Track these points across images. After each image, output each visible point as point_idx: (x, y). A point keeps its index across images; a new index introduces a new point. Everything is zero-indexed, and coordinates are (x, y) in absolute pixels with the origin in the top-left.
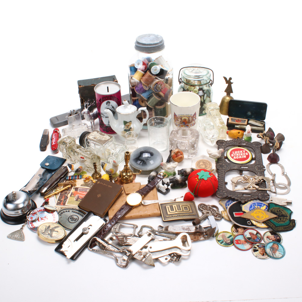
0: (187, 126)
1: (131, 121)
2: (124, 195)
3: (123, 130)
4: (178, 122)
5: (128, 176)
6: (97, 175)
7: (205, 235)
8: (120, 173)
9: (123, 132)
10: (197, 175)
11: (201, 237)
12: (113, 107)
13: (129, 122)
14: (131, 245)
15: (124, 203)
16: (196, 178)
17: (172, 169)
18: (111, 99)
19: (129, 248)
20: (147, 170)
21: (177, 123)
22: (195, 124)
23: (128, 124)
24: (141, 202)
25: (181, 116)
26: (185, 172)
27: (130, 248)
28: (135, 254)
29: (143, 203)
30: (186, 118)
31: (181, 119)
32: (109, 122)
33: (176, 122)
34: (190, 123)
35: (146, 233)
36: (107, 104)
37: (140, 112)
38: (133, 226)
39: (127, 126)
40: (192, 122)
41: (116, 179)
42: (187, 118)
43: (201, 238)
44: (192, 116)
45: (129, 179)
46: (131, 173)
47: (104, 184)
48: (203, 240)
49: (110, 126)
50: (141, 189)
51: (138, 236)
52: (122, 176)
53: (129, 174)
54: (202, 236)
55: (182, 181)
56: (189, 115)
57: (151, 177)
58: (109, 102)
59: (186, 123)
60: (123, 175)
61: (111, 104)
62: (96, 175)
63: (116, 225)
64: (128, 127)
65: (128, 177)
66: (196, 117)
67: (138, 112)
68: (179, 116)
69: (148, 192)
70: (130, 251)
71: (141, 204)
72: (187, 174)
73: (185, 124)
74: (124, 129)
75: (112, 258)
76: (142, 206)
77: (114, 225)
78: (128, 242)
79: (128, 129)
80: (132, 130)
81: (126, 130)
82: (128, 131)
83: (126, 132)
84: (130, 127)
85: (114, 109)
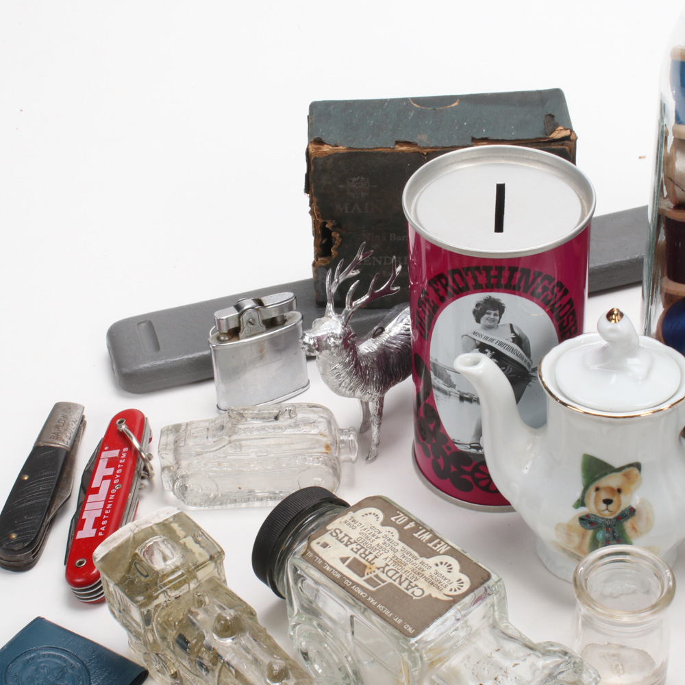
1: (638, 466)
9: (569, 527)
12: (519, 340)
13: (621, 469)
18: (511, 289)
23: (613, 481)
36: (478, 314)
39: (604, 496)
49: (482, 456)
58: (499, 308)
61: (506, 319)
64: (608, 502)
74: (583, 511)
79: (607, 512)
80: (634, 528)
81: (592, 520)
82: (607, 530)
83: (590, 532)
84: (627, 506)
85: (526, 357)
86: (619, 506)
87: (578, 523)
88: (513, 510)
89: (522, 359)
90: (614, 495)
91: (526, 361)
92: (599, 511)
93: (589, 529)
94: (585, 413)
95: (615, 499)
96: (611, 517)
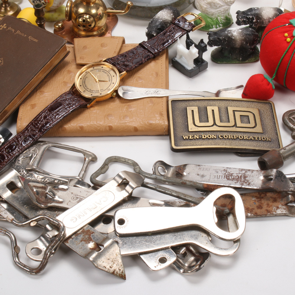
2: (72, 67)
5: (91, 16)
6: (8, 9)
7: (291, 202)
8: (71, 7)
10: (291, 24)
11: (280, 206)
14: (64, 209)
15: (67, 89)
16: (286, 34)
17: (222, 6)
19: (58, 218)
20: (149, 5)
24: (116, 91)
26: (258, 16)
27: (62, 218)
28: (70, 237)
29: (120, 94)
35: (114, 179)
38: (81, 155)
41: (60, 25)
43: (278, 208)
45: (93, 25)
46: (101, 9)
47: (18, 32)
48: (285, 215)
50: (122, 55)
51: (92, 185)
52: (73, 15)
53: (94, 11)
54: (283, 203)
55: (245, 40)
57: (157, 24)
60: (77, 12)
62: (6, 9)
63: (32, 149)
65: (92, 19)
69: (141, 65)
70: (57, 227)
71: (115, 96)
72: (263, 22)
75: (6, 243)
76: (117, 101)
77: (29, 147)
78: (57, 198)
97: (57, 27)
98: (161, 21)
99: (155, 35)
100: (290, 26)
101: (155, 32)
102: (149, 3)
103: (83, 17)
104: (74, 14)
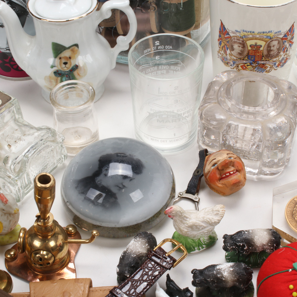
0: (262, 67)
1: (77, 45)
3: (50, 72)
4: (231, 55)
5: (48, 251)
8: (24, 238)
9: (50, 77)
10: (295, 270)
13: (69, 48)
16: (291, 286)
20: (118, 226)
21: (228, 57)
22: (288, 62)
23: (66, 54)
25: (242, 34)
30: (259, 43)
31: (243, 45)
32: (7, 43)
33: (225, 52)
34: (272, 57)
37: (108, 15)
39: (64, 61)
40: (278, 55)
41: (12, 253)
42: (263, 43)
44: (281, 36)
49: (11, 53)
53: (52, 244)
56: (272, 35)
59: (257, 59)
60: (31, 245)
64: (65, 63)
65: (50, 255)
66: (292, 38)
67: (101, 14)
68: (238, 34)
73: (255, 62)
74: (55, 69)
79: (65, 68)
80: (78, 74)
81: (59, 72)
82: (67, 76)
83: (59, 78)
84: (74, 64)
85: (24, 3)
86: (71, 65)
87: (53, 75)
88: (31, 79)
89: (22, 3)
90: (68, 60)
91: (24, 5)
92: (62, 68)
93: (58, 77)
94: (49, 21)
95: (68, 62)
96: (68, 70)
97: (9, 256)
98: (135, 257)
99: (128, 276)
100: (294, 272)
101: (128, 272)
102: (118, 223)
103: (39, 253)
104: (29, 245)
